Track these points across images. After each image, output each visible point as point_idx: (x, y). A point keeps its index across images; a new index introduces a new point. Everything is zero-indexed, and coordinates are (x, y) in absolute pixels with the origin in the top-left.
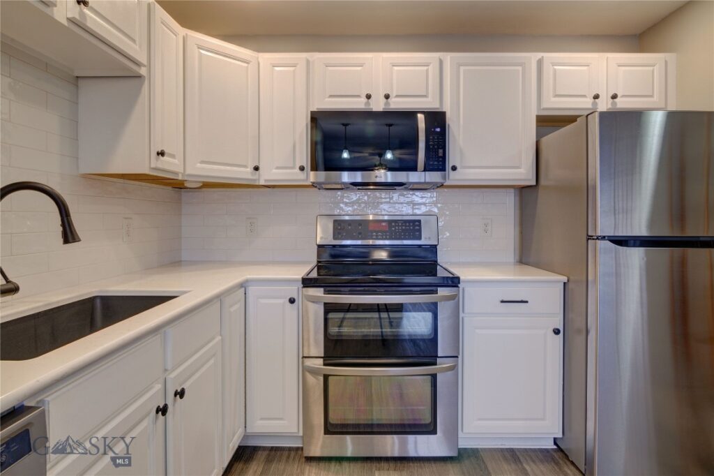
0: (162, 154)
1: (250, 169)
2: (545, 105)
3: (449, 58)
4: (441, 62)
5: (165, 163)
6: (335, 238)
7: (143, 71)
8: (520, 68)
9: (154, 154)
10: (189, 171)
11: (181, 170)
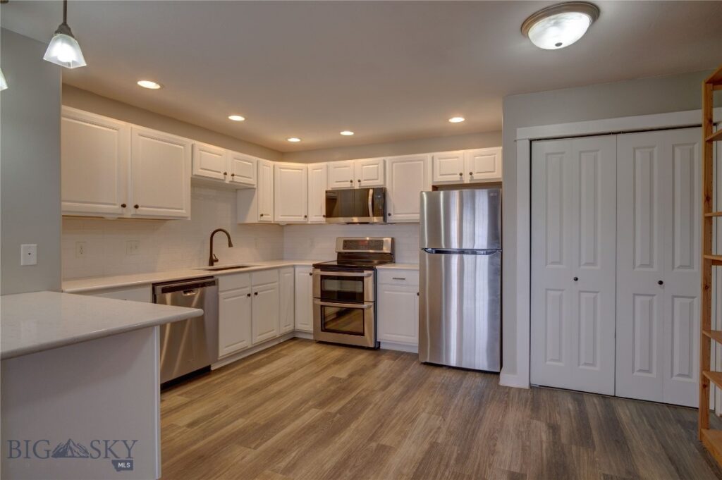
0: (262, 215)
1: (303, 217)
2: (435, 181)
3: (388, 159)
4: (385, 162)
5: (265, 218)
6: (344, 249)
7: (255, 187)
8: (422, 162)
9: (259, 216)
10: (276, 220)
11: (272, 220)
